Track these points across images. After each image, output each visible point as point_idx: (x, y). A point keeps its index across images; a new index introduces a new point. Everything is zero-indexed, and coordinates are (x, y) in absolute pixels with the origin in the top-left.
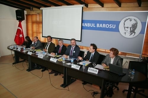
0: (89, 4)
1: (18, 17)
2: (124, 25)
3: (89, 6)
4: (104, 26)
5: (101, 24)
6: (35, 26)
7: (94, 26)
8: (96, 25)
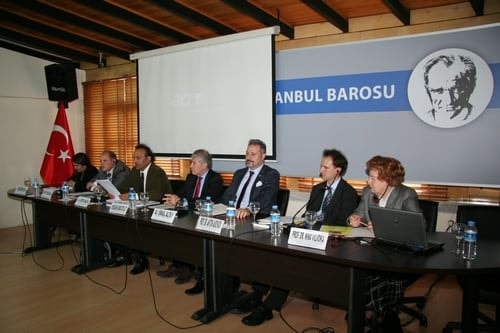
0: (296, 28)
1: (54, 89)
2: (427, 83)
3: (299, 32)
4: (354, 93)
6: (114, 119)
7: (317, 100)
8: (323, 95)
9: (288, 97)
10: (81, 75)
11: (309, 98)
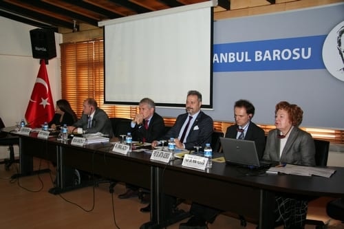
1: (37, 49)
2: (340, 45)
3: (234, 4)
4: (277, 54)
5: (267, 52)
6: (85, 74)
7: (247, 60)
8: (252, 56)
9: (224, 58)
10: (59, 38)
11: (240, 59)
